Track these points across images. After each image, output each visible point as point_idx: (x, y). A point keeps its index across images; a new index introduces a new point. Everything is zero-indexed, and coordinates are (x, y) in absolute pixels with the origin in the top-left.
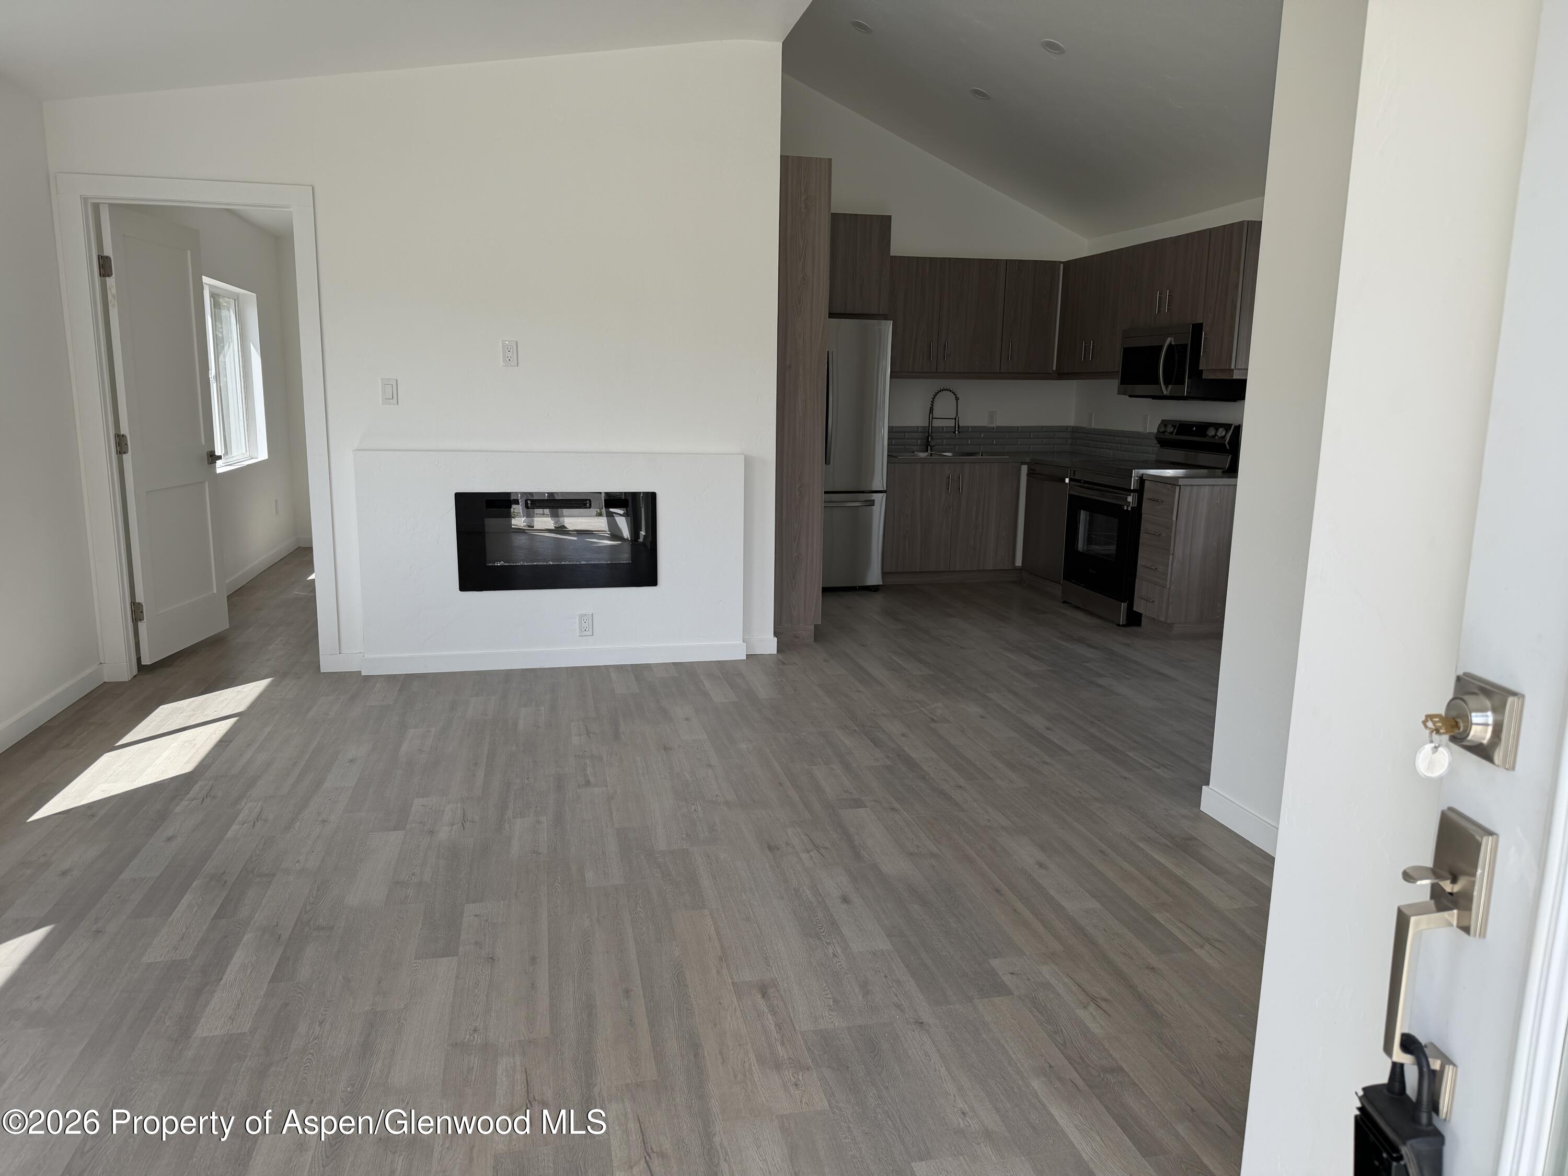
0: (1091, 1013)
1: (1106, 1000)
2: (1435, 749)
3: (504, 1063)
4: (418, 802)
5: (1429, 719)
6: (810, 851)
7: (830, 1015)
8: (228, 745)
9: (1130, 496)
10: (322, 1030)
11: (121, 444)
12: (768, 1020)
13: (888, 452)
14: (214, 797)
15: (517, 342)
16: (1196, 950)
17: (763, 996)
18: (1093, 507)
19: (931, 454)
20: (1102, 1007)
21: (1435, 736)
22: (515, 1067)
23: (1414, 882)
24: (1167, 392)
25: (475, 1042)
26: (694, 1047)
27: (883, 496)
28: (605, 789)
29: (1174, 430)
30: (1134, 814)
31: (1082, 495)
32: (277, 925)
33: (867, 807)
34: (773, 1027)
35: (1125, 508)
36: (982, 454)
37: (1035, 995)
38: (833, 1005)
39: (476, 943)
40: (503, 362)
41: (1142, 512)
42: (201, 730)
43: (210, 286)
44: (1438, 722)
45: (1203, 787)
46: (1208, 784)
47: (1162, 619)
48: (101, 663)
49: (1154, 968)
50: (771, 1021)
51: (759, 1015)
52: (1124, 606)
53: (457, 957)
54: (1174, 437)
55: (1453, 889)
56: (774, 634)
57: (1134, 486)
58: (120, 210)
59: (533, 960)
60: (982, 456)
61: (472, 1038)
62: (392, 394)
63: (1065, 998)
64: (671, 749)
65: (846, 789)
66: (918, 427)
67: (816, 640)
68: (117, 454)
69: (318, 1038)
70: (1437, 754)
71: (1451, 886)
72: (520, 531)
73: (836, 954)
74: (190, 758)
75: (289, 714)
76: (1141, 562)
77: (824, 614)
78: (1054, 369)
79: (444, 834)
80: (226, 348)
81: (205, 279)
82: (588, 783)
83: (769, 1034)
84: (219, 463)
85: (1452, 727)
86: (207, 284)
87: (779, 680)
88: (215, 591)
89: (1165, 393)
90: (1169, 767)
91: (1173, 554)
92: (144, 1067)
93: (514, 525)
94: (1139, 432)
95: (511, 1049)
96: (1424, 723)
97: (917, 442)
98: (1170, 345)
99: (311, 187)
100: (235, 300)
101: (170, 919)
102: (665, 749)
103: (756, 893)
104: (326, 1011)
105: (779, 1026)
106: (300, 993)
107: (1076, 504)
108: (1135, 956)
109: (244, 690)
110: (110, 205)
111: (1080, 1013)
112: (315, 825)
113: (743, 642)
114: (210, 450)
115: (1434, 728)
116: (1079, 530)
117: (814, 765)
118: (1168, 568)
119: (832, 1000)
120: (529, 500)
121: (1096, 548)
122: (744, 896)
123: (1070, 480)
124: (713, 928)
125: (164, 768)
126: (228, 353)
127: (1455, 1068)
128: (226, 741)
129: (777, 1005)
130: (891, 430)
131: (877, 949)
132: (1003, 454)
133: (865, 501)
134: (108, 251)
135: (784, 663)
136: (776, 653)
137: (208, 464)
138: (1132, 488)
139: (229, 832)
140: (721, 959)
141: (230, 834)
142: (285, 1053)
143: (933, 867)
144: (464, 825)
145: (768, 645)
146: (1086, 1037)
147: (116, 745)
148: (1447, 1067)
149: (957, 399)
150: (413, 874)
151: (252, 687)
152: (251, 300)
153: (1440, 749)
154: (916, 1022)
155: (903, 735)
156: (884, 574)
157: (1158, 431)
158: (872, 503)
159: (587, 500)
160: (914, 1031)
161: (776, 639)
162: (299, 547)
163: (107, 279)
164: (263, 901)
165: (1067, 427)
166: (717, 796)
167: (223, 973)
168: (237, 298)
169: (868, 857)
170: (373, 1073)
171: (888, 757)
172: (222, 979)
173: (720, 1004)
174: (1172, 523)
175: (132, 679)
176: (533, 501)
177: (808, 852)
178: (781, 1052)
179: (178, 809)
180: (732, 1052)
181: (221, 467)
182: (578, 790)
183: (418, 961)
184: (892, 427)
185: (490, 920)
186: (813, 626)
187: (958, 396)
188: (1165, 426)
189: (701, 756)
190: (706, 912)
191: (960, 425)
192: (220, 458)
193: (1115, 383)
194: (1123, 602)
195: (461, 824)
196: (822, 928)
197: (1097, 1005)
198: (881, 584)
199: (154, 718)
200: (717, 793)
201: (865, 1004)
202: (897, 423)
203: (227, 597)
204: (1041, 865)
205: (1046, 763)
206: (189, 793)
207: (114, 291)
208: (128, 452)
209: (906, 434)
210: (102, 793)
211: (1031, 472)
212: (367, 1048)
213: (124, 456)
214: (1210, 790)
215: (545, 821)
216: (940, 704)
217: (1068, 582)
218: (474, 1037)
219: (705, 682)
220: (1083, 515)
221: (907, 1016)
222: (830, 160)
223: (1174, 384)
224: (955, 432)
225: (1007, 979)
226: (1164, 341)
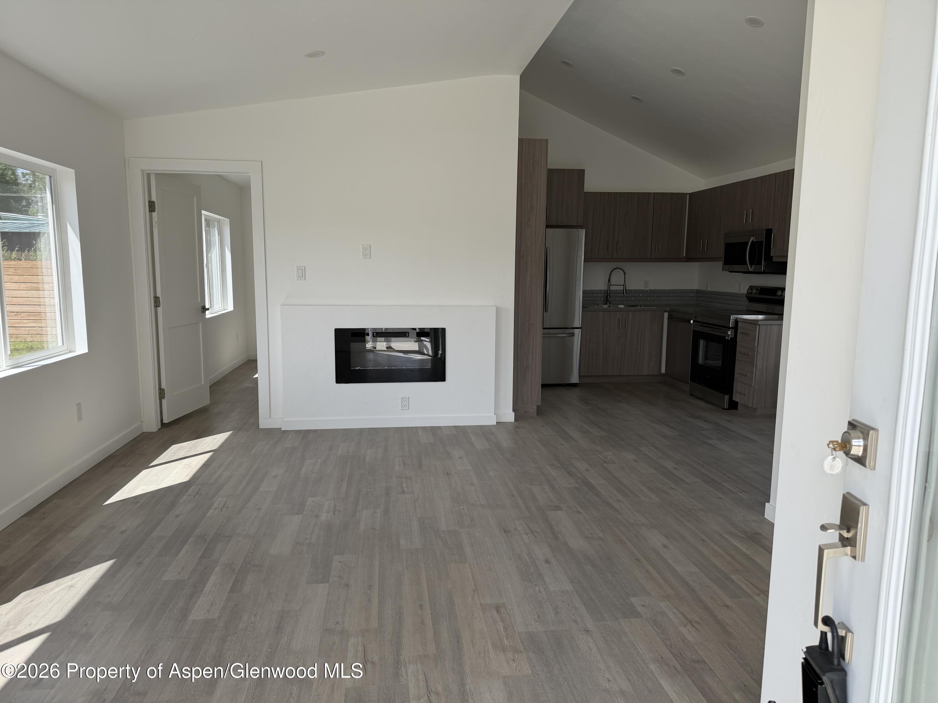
0: (688, 630)
1: (698, 623)
2: (834, 459)
3: (352, 641)
4: (310, 500)
5: (831, 443)
6: (528, 534)
7: (535, 624)
8: (208, 467)
9: (730, 331)
10: (255, 619)
11: (157, 302)
12: (499, 625)
13: (582, 305)
14: (201, 495)
15: (370, 245)
16: (755, 597)
17: (497, 612)
18: (709, 338)
19: (609, 306)
20: (694, 626)
21: (834, 452)
22: (358, 643)
23: (826, 531)
24: (751, 269)
25: (336, 629)
26: (457, 637)
27: (580, 331)
28: (412, 495)
29: (757, 292)
30: (724, 519)
31: (702, 331)
32: (233, 563)
33: (563, 510)
34: (502, 629)
35: (727, 338)
36: (640, 306)
37: (656, 618)
38: (537, 618)
39: (339, 577)
40: (363, 256)
41: (737, 341)
42: (194, 459)
43: (205, 215)
44: (835, 445)
45: (766, 503)
46: (769, 502)
47: (750, 405)
48: (142, 422)
49: (728, 606)
50: (501, 626)
51: (494, 622)
52: (727, 397)
53: (328, 584)
54: (757, 296)
55: (848, 535)
56: (513, 411)
57: (732, 325)
58: (162, 177)
59: (370, 587)
60: (640, 307)
61: (335, 627)
62: (302, 274)
63: (673, 621)
64: (451, 474)
65: (551, 500)
66: (601, 290)
67: (537, 414)
68: (155, 307)
69: (253, 623)
70: (835, 462)
71: (847, 534)
72: (370, 351)
73: (540, 591)
74: (188, 474)
75: (241, 451)
76: (737, 370)
77: (542, 399)
78: (684, 256)
79: (324, 517)
80: (212, 248)
81: (203, 212)
82: (403, 492)
83: (500, 632)
84: (207, 312)
85: (843, 447)
86: (204, 214)
87: (515, 437)
88: (203, 383)
89: (750, 270)
90: (748, 492)
91: (756, 366)
92: (163, 634)
93: (368, 348)
94: (737, 293)
95: (356, 634)
96: (828, 445)
97: (601, 299)
98: (753, 242)
99: (261, 162)
100: (218, 223)
101: (177, 558)
102: (447, 474)
103: (496, 556)
104: (258, 609)
105: (505, 629)
106: (244, 599)
107: (697, 336)
108: (717, 599)
109: (217, 437)
110: (155, 173)
111: (682, 629)
112: (254, 511)
113: (495, 414)
114: (203, 305)
115: (833, 447)
116: (699, 351)
117: (533, 486)
118: (753, 375)
119: (536, 616)
120: (375, 332)
121: (710, 362)
122: (489, 557)
123: (693, 322)
124: (470, 574)
125: (174, 479)
126: (213, 252)
127: (852, 635)
128: (207, 465)
129: (505, 617)
130: (584, 292)
131: (564, 589)
132: (653, 306)
133: (569, 333)
134: (154, 199)
135: (518, 427)
136: (514, 421)
137: (202, 312)
138: (730, 326)
139: (208, 514)
140: (474, 591)
141: (209, 514)
142: (236, 630)
143: (600, 545)
144: (335, 513)
145: (509, 416)
146: (684, 642)
147: (149, 466)
148: (848, 634)
149: (625, 274)
150: (306, 539)
151: (222, 436)
152: (226, 222)
153: (837, 459)
154: (585, 630)
155: (587, 470)
156: (580, 377)
157: (748, 292)
158: (573, 335)
159: (407, 332)
160: (583, 635)
161: (514, 413)
162: (249, 360)
163: (153, 213)
164: (226, 550)
165: (693, 290)
166: (476, 501)
167: (205, 587)
168: (219, 221)
169: (562, 538)
170: (282, 643)
171: (577, 482)
172: (203, 590)
173: (473, 615)
174: (755, 348)
175: (158, 431)
176: (377, 333)
177: (527, 534)
178: (506, 642)
179: (182, 500)
180: (478, 641)
181: (208, 315)
182: (398, 496)
183: (307, 585)
184: (586, 290)
185: (347, 565)
186: (536, 406)
187: (625, 272)
188: (752, 289)
189: (467, 478)
190: (467, 565)
191: (627, 289)
192: (208, 309)
193: (721, 264)
194: (726, 395)
195: (333, 512)
196: (533, 577)
197: (692, 625)
198: (579, 382)
199: (169, 451)
200: (476, 500)
201: (556, 619)
202: (587, 288)
203: (210, 386)
204: (665, 546)
205: (673, 489)
206: (187, 492)
207: (156, 220)
208: (160, 306)
209: (594, 295)
210: (142, 491)
211: (670, 316)
212: (279, 629)
213: (158, 308)
214: (770, 506)
215: (379, 512)
216: (610, 453)
217: (694, 383)
218: (336, 627)
219: (472, 437)
220: (702, 343)
221: (580, 627)
222: (547, 140)
223: (756, 265)
224: (623, 293)
225: (639, 609)
226: (749, 239)
